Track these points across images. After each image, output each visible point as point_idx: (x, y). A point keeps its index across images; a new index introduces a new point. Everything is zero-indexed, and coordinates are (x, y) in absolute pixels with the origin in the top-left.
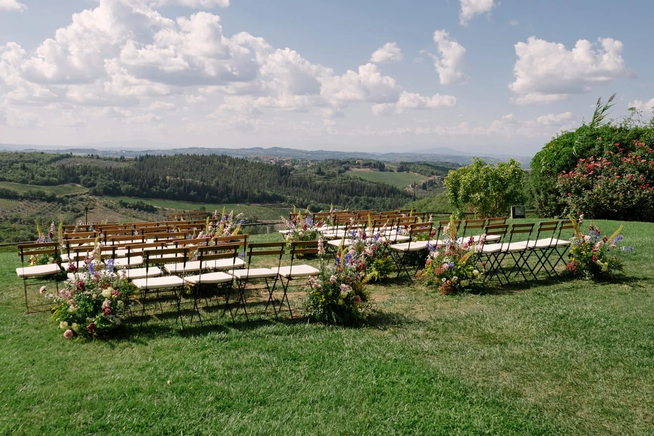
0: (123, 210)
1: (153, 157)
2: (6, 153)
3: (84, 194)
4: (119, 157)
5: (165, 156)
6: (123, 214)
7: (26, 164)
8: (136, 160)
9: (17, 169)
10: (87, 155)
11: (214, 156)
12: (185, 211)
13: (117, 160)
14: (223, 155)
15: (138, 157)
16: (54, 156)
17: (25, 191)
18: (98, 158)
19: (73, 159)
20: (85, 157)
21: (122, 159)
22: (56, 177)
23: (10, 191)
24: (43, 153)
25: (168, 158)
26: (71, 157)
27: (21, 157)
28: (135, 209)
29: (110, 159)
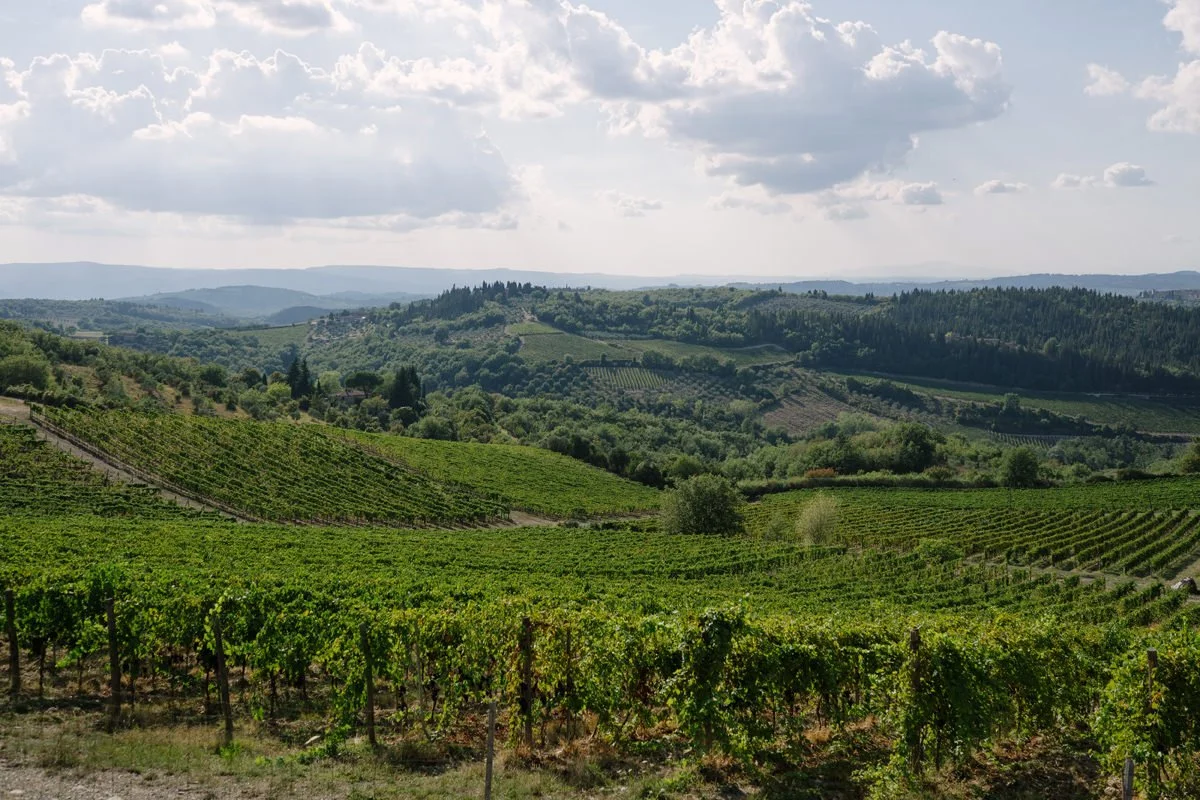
0: (854, 397)
1: (927, 294)
2: (675, 290)
3: (786, 365)
4: (864, 295)
5: (952, 292)
6: (852, 404)
7: (696, 309)
8: (894, 299)
9: (681, 317)
10: (806, 292)
11: (1056, 291)
12: (977, 403)
13: (859, 301)
14: (1075, 289)
15: (899, 295)
16: (751, 294)
17: (685, 357)
18: (825, 296)
19: (781, 299)
20: (803, 296)
21: (869, 300)
22: (741, 332)
23: (662, 357)
24: (732, 289)
25: (958, 297)
26: (779, 296)
27: (698, 296)
28: (875, 396)
29: (848, 299)
